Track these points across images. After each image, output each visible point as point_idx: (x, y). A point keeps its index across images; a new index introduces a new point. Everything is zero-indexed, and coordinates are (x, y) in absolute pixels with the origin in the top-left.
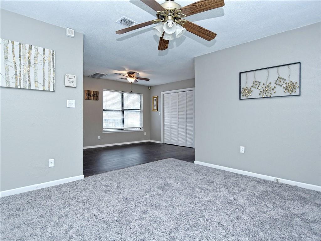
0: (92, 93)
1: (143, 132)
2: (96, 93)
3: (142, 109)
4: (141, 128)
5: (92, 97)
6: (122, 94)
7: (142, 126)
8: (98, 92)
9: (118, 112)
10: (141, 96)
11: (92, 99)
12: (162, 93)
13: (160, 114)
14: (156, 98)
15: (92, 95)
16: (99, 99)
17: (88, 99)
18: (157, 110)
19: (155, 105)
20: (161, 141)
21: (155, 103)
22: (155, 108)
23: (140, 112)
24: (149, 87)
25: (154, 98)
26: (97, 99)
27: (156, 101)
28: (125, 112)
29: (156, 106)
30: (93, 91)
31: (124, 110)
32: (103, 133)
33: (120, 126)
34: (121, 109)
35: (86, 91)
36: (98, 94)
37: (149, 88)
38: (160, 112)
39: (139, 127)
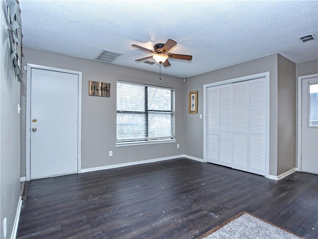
0: (100, 86)
1: (175, 144)
2: (106, 86)
3: (174, 110)
4: (172, 138)
5: (100, 92)
6: (146, 88)
7: (174, 134)
8: (110, 84)
9: (140, 115)
10: (172, 91)
11: (100, 95)
12: (205, 86)
13: (201, 118)
14: (194, 95)
15: (100, 88)
16: (111, 95)
17: (94, 94)
18: (196, 112)
19: (193, 105)
20: (202, 158)
21: (193, 102)
22: (193, 109)
23: (170, 115)
24: (184, 79)
25: (191, 94)
26: (108, 96)
27: (194, 99)
28: (149, 115)
29: (195, 106)
30: (102, 83)
31: (149, 112)
32: (117, 146)
33: (142, 136)
34: (143, 110)
35: (90, 82)
36: (110, 87)
37: (184, 81)
38: (201, 115)
39: (170, 137)
